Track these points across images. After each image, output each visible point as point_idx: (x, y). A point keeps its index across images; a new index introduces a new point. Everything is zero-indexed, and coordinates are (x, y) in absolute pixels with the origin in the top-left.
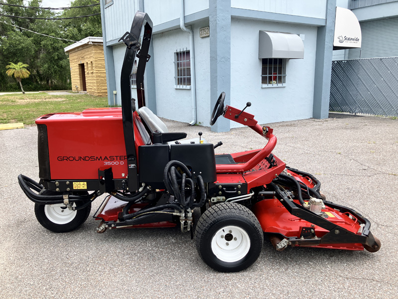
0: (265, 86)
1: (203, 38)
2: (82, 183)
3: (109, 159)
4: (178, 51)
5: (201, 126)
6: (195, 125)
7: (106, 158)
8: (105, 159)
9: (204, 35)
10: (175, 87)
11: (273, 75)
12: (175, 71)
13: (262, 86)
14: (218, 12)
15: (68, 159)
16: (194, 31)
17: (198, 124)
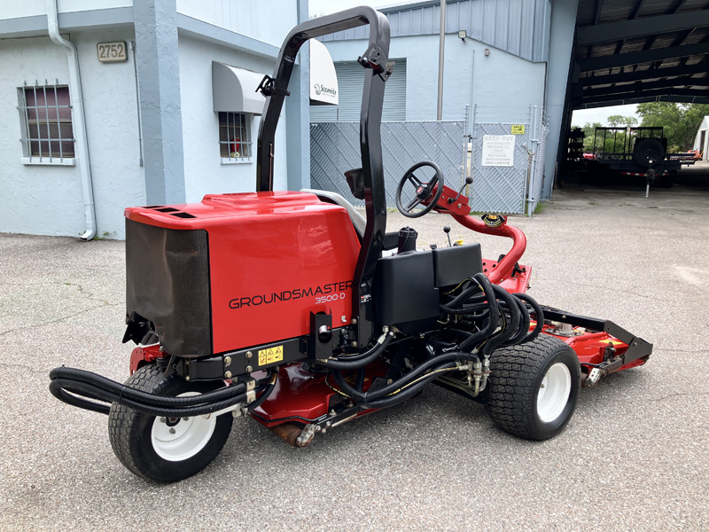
0: (226, 160)
1: (105, 63)
2: (274, 349)
3: (324, 291)
4: (31, 84)
5: (110, 240)
6: (94, 239)
7: (319, 290)
8: (317, 291)
9: (111, 58)
10: (27, 160)
11: (235, 143)
12: (22, 128)
13: (221, 161)
14: (158, 16)
15: (250, 301)
16: (79, 47)
17: (101, 235)
